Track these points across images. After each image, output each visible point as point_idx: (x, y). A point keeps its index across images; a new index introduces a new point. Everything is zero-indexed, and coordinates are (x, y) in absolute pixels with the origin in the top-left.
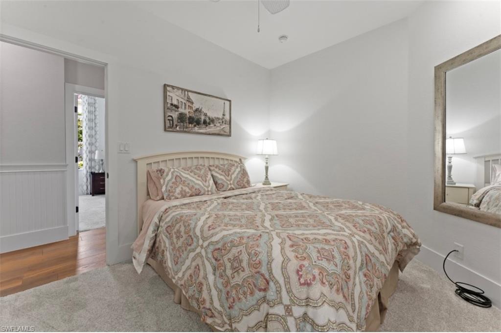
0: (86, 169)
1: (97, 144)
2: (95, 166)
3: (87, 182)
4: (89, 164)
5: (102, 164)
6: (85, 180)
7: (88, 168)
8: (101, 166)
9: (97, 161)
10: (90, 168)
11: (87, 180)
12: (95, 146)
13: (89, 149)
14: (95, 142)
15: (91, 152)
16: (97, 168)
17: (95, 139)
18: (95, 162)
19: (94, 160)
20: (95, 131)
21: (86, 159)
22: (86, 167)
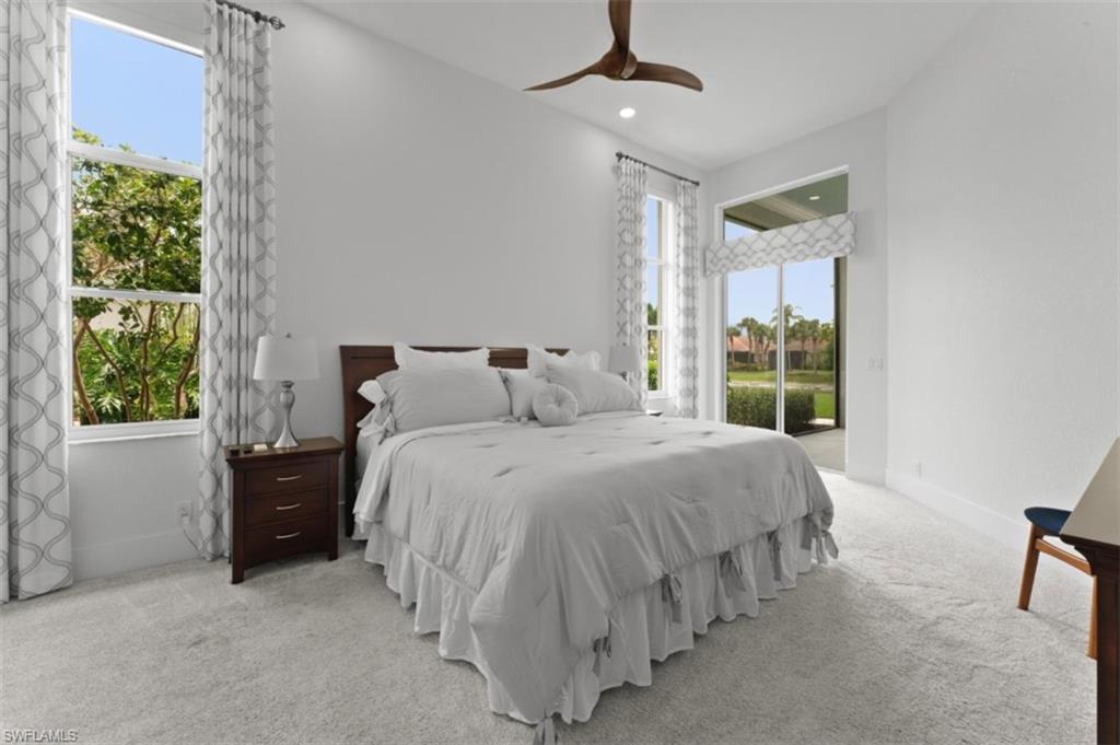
0: (213, 430)
1: (270, 306)
2: (258, 413)
3: (215, 496)
4: (229, 400)
5: (289, 406)
6: (206, 484)
7: (220, 423)
8: (285, 412)
9: (266, 389)
10: (230, 423)
11: (218, 482)
12: (260, 316)
13: (230, 326)
14: (260, 296)
15: (240, 345)
16: (266, 421)
17: (260, 278)
18: (258, 391)
19: (249, 382)
20: (261, 241)
21: (214, 377)
22: (213, 417)
